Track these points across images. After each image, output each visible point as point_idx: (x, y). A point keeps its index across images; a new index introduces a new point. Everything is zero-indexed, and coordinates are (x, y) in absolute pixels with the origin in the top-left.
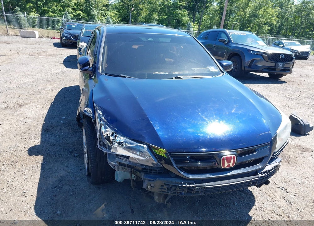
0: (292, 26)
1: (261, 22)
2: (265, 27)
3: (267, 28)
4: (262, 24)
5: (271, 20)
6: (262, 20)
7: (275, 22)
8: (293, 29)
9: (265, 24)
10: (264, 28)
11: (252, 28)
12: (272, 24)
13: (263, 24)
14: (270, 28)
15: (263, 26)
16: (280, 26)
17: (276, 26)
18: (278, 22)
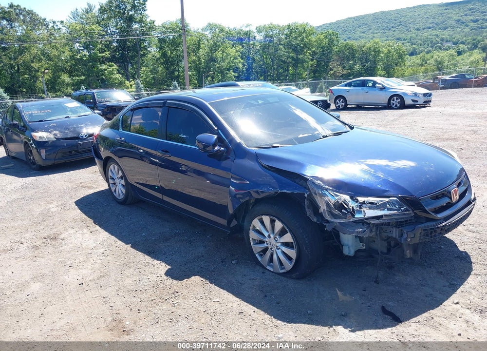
0: (262, 67)
1: (223, 67)
2: (230, 73)
3: (232, 74)
4: (224, 69)
5: (235, 63)
6: (224, 65)
7: (240, 66)
8: (265, 72)
9: (229, 70)
10: (229, 75)
11: (213, 78)
12: (238, 68)
13: (226, 69)
14: (236, 75)
15: (227, 73)
16: (247, 70)
17: (243, 71)
18: (244, 65)
